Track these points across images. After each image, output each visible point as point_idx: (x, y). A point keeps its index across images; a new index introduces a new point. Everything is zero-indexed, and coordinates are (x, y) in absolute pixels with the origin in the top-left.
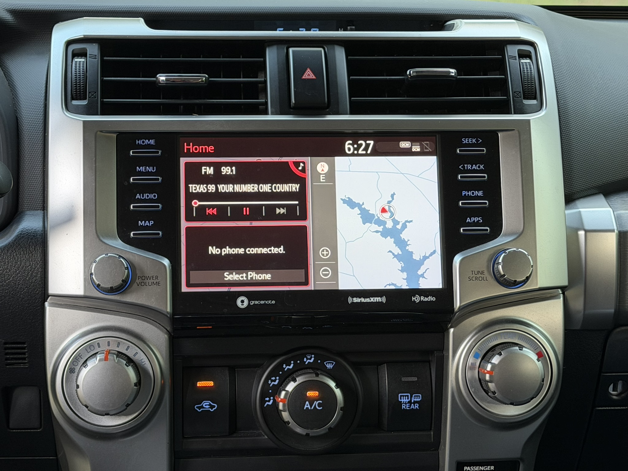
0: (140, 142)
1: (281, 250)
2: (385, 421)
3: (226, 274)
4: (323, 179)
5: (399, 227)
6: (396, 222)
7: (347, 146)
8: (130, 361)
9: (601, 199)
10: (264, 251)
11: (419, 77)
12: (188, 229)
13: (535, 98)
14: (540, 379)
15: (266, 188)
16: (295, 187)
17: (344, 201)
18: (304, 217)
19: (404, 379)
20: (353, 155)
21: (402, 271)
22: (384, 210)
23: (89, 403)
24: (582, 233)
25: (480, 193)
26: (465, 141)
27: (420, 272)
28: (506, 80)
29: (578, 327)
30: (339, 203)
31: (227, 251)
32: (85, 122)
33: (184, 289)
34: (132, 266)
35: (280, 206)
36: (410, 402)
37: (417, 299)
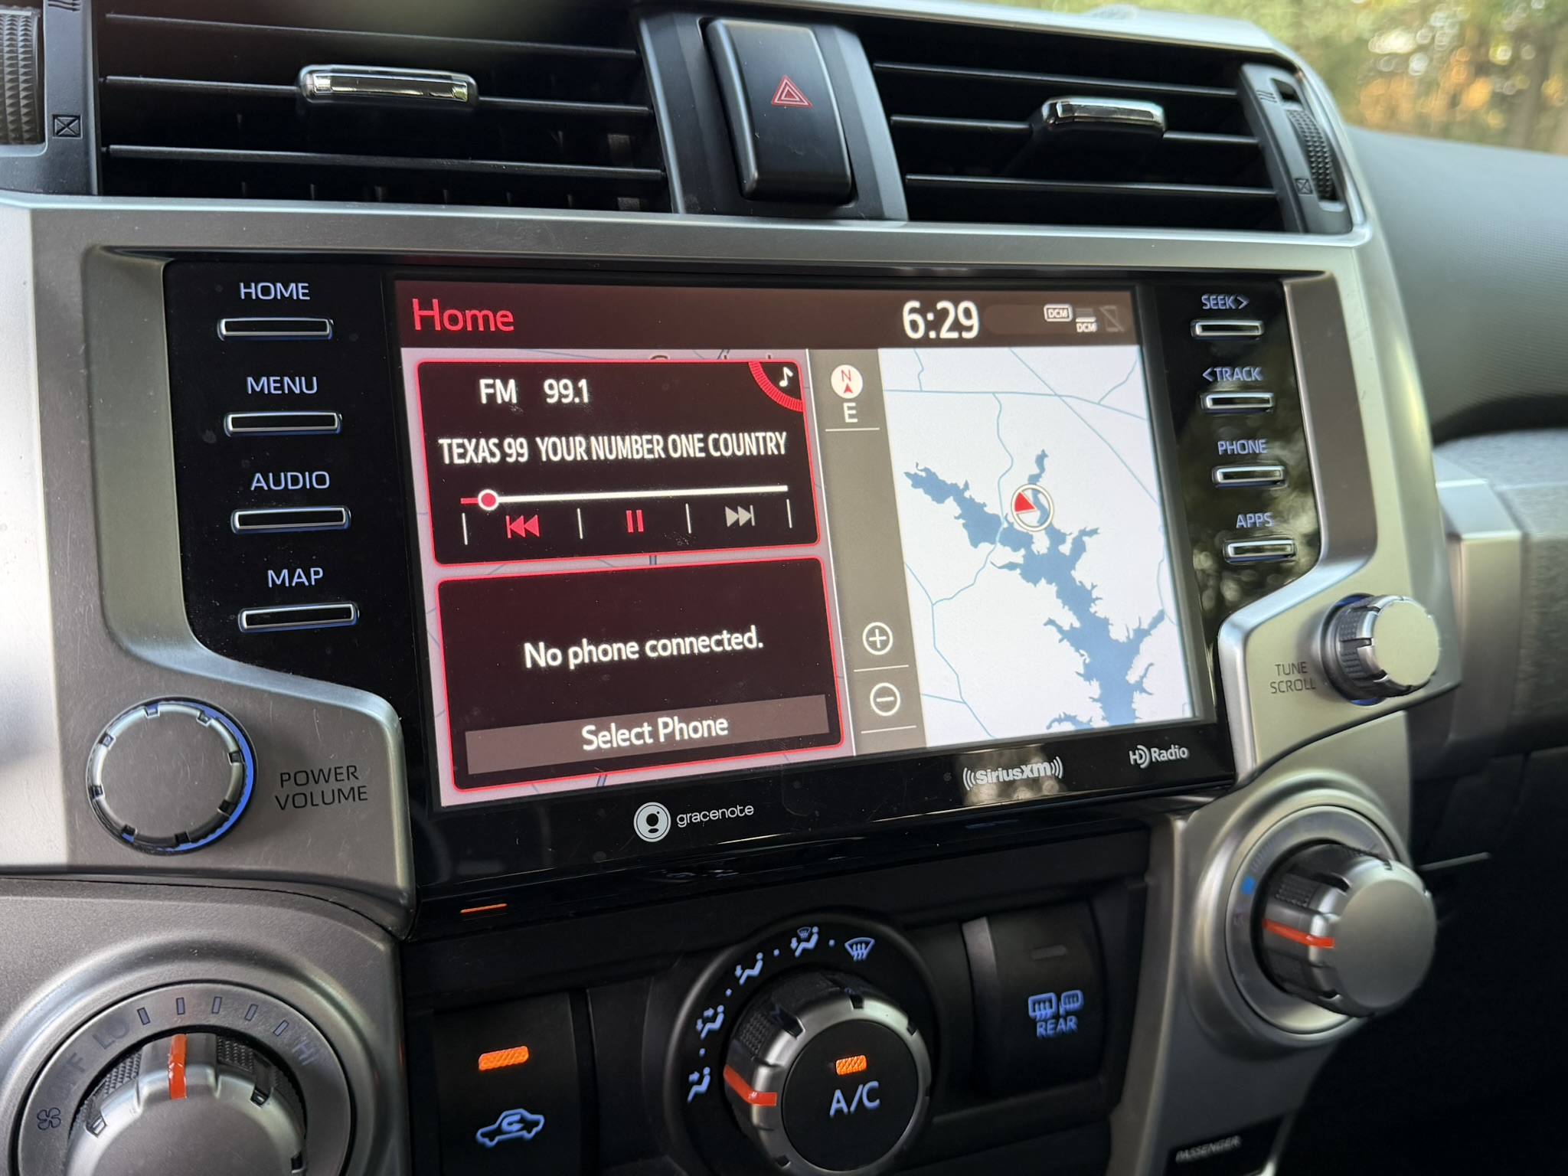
0: (255, 290)
1: (749, 640)
3: (586, 730)
4: (851, 416)
5: (1066, 549)
6: (1056, 537)
7: (907, 318)
10: (701, 644)
12: (447, 589)
13: (1335, 199)
15: (688, 446)
16: (774, 442)
17: (917, 481)
18: (807, 532)
20: (925, 343)
21: (1088, 675)
22: (1022, 504)
25: (1260, 447)
26: (1210, 302)
27: (1132, 677)
28: (1261, 151)
30: (902, 487)
31: (583, 653)
32: (36, 215)
33: (450, 796)
35: (735, 502)
36: (1056, 1017)
37: (1142, 757)
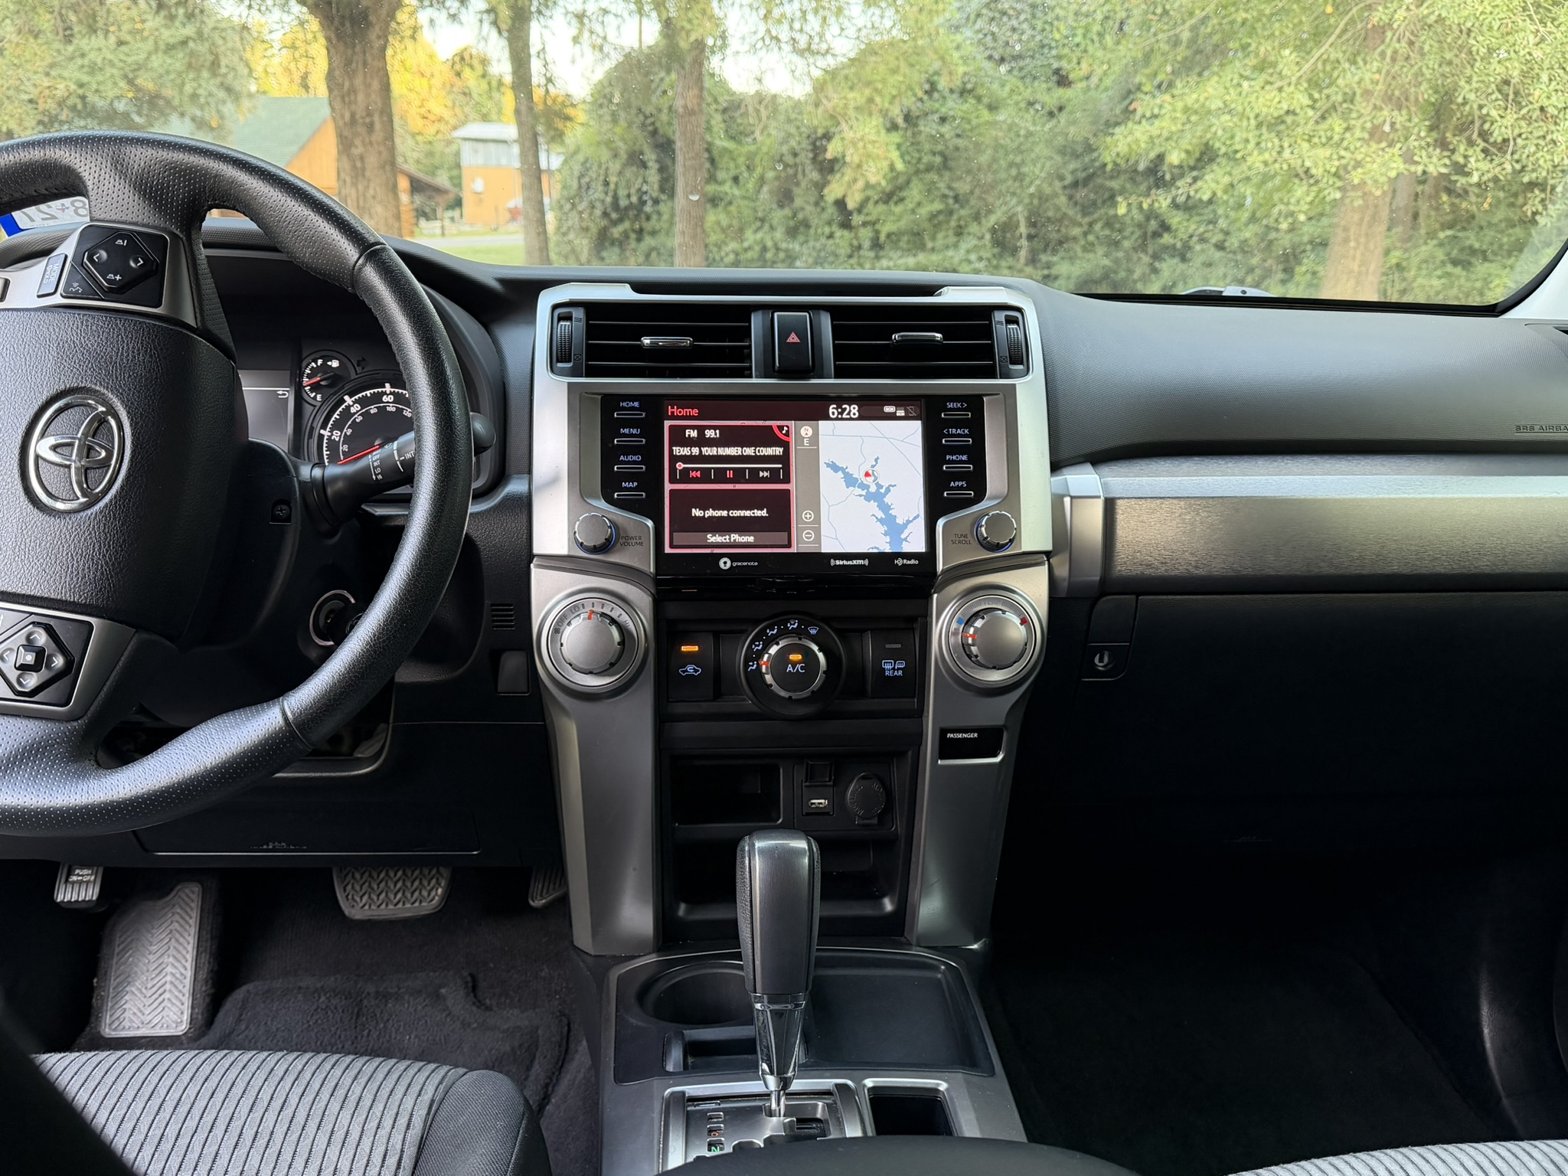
0: (625, 404)
1: (764, 513)
2: (869, 689)
3: (709, 536)
4: (807, 443)
5: (883, 491)
6: (879, 486)
7: (831, 411)
8: (613, 621)
9: (1089, 467)
10: (748, 513)
11: (904, 342)
12: (671, 491)
13: (1022, 363)
14: (1023, 643)
15: (749, 451)
16: (778, 451)
17: (828, 465)
18: (787, 480)
19: (887, 646)
20: (837, 419)
21: (885, 535)
22: (867, 475)
23: (574, 662)
24: (1067, 500)
25: (964, 458)
26: (950, 405)
27: (903, 536)
28: (992, 346)
29: (1063, 595)
30: (823, 467)
31: (710, 513)
32: (569, 384)
33: (668, 550)
34: (614, 524)
35: (763, 470)
36: (894, 669)
37: (899, 562)
